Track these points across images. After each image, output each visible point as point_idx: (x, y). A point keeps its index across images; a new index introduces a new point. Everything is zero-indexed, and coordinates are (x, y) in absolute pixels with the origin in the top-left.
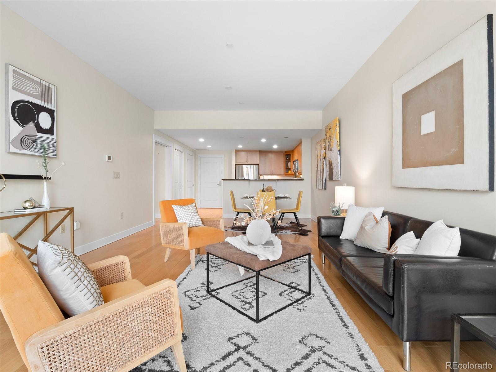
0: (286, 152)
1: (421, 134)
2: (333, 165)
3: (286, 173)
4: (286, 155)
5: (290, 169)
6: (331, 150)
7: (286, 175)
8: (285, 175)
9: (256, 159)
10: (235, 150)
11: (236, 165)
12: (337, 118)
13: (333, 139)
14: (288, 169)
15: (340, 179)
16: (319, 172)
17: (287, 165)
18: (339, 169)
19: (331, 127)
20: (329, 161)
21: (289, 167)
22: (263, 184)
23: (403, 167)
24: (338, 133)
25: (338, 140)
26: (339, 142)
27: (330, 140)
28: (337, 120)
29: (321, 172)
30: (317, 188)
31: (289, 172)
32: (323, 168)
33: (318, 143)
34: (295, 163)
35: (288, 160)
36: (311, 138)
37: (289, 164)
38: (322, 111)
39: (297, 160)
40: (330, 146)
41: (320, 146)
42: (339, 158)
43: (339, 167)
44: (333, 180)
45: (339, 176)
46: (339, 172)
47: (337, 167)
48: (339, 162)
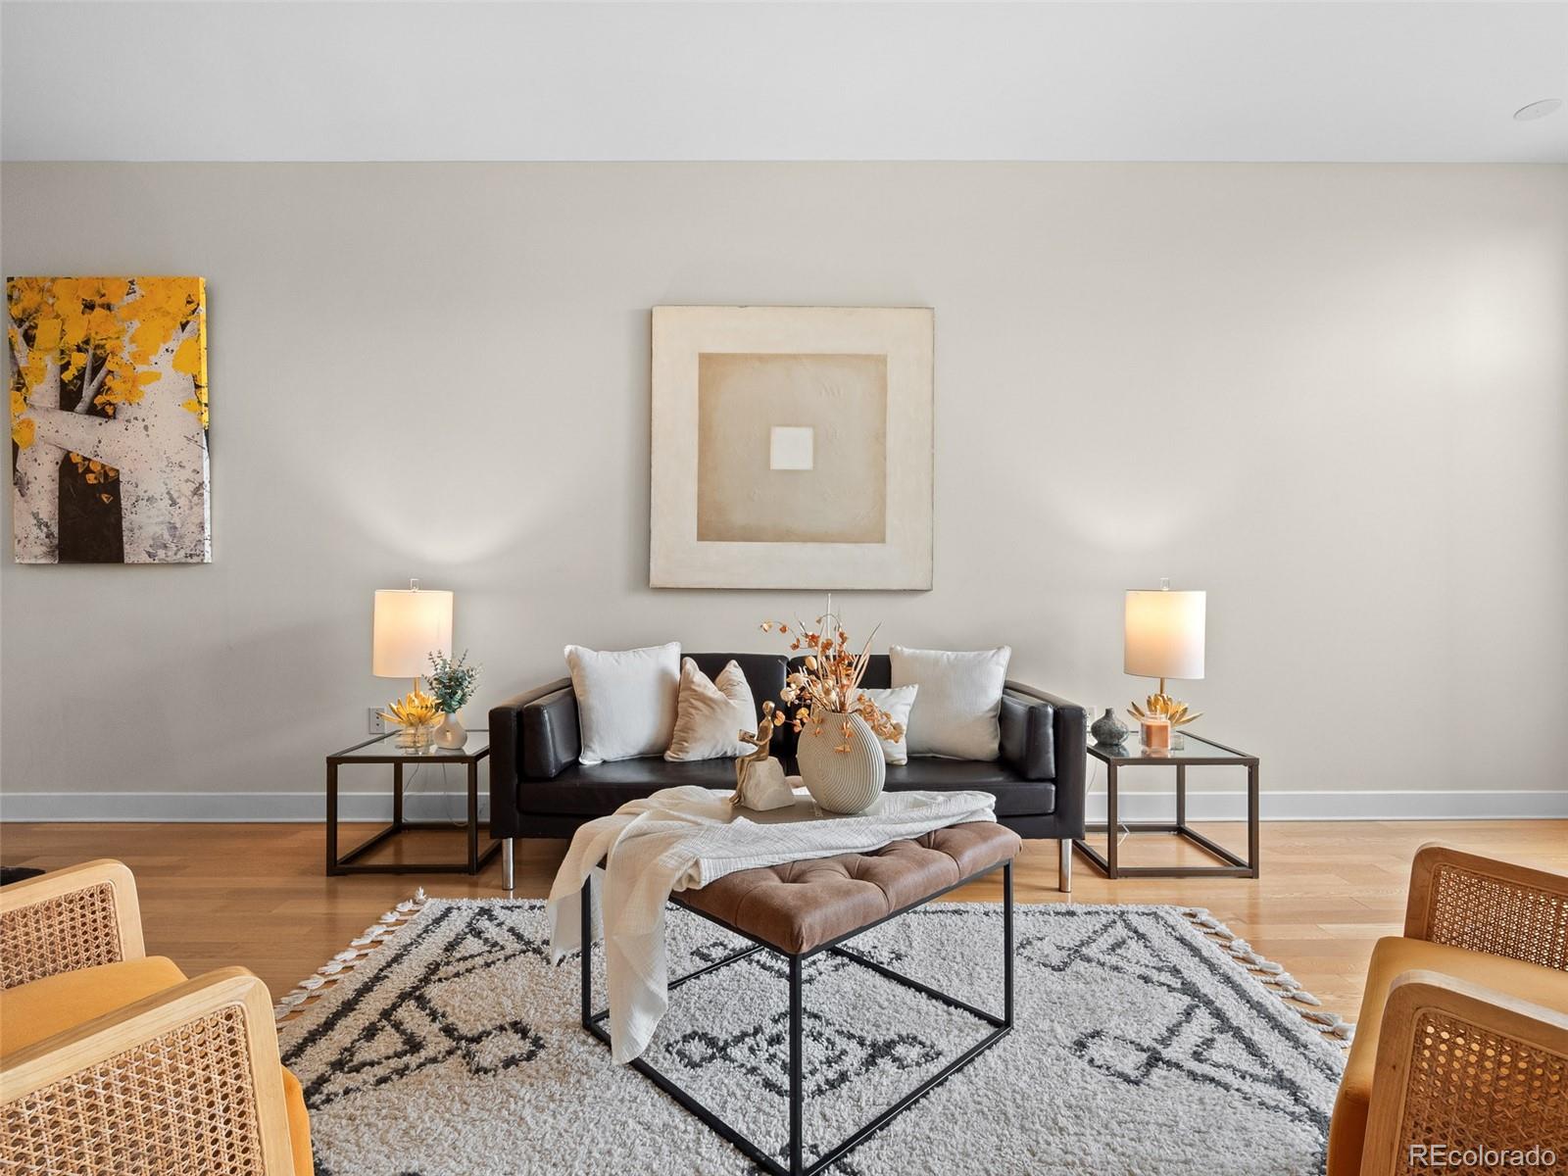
1: (772, 467)
12: (202, 281)
19: (110, 300)
23: (701, 537)
24: (204, 353)
25: (204, 381)
26: (205, 391)
27: (98, 363)
28: (202, 290)
40: (98, 392)
42: (206, 463)
43: (207, 505)
44: (126, 560)
45: (207, 548)
46: (207, 526)
47: (182, 502)
48: (207, 482)
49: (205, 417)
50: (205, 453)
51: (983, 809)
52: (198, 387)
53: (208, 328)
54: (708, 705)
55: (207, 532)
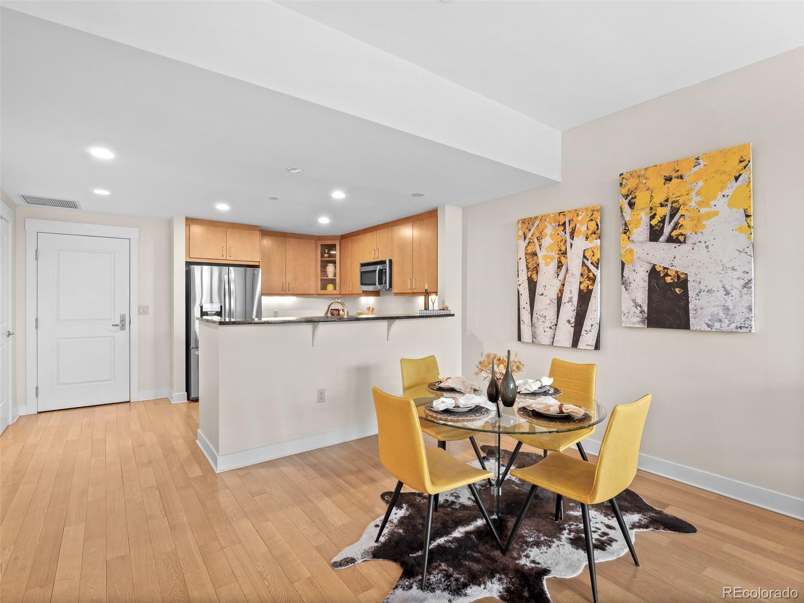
0: (320, 238)
2: (691, 285)
3: (322, 289)
4: (322, 246)
5: (333, 281)
6: (674, 240)
8: (319, 295)
9: (248, 250)
10: (187, 219)
11: (188, 264)
12: (751, 145)
13: (705, 210)
14: (326, 282)
15: (753, 330)
16: (544, 304)
17: (323, 271)
18: (753, 301)
19: (683, 173)
20: (653, 273)
21: (331, 276)
24: (752, 193)
25: (752, 212)
26: (752, 218)
27: (674, 212)
28: (751, 151)
29: (565, 299)
30: (519, 339)
31: (330, 287)
32: (580, 291)
33: (536, 218)
34: (378, 267)
35: (326, 257)
36: (465, 209)
37: (330, 268)
38: (561, 133)
39: (391, 261)
40: (674, 228)
41: (562, 228)
42: (752, 265)
43: (753, 295)
44: (692, 328)
45: (753, 323)
46: (753, 308)
47: (734, 292)
48: (753, 279)
49: (753, 235)
50: (751, 258)
52: (748, 216)
53: (753, 175)
55: (753, 312)
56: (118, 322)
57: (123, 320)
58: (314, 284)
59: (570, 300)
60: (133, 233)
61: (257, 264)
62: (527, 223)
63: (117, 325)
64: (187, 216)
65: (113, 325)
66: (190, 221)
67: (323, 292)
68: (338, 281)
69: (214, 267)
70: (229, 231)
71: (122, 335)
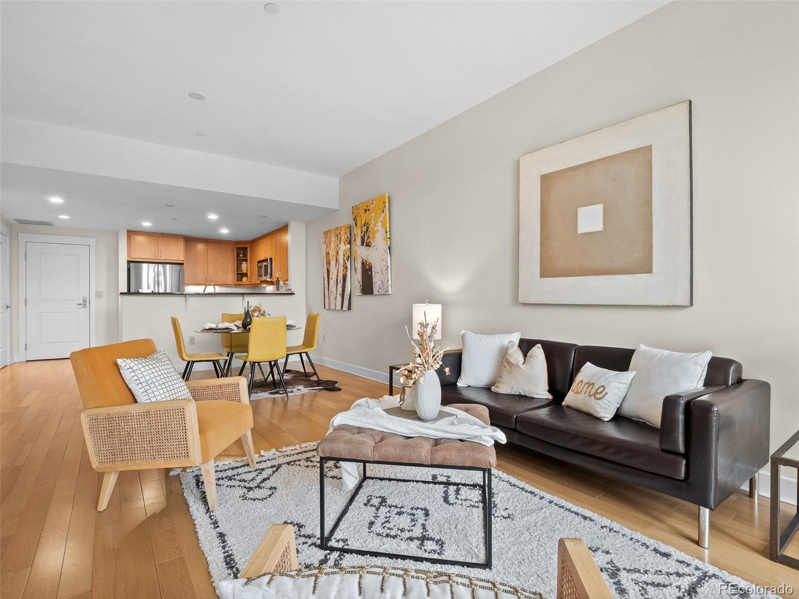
0: (237, 243)
1: (577, 232)
2: (373, 269)
3: (238, 281)
4: (237, 248)
5: (246, 275)
6: (368, 245)
7: (237, 286)
8: (235, 285)
9: (177, 252)
10: (128, 231)
11: (129, 262)
12: (387, 195)
13: (375, 229)
14: (241, 275)
15: (390, 292)
16: (332, 282)
17: (239, 267)
18: (390, 277)
19: (369, 208)
20: (363, 263)
21: (244, 271)
22: (248, 302)
23: (542, 276)
24: (388, 220)
25: (388, 230)
26: (388, 233)
27: (368, 228)
28: (387, 198)
29: (339, 281)
30: (325, 308)
31: (244, 279)
32: (343, 275)
33: (329, 231)
34: (265, 264)
35: (241, 257)
36: (306, 223)
37: (244, 266)
38: (338, 179)
39: (271, 259)
40: (368, 239)
41: (337, 237)
42: (389, 259)
43: (390, 274)
44: (374, 294)
45: (390, 288)
46: (390, 281)
47: (384, 273)
48: (389, 265)
49: (389, 242)
50: (389, 255)
51: (481, 436)
52: (386, 232)
53: (389, 211)
54: (510, 366)
55: (390, 283)
56: (81, 302)
57: (84, 301)
58: (231, 277)
59: (340, 282)
60: (92, 242)
61: (182, 262)
62: (326, 233)
63: (80, 304)
64: (128, 229)
65: (78, 304)
66: (131, 233)
67: (239, 283)
68: (249, 275)
69: (150, 265)
70: (160, 239)
71: (83, 312)
